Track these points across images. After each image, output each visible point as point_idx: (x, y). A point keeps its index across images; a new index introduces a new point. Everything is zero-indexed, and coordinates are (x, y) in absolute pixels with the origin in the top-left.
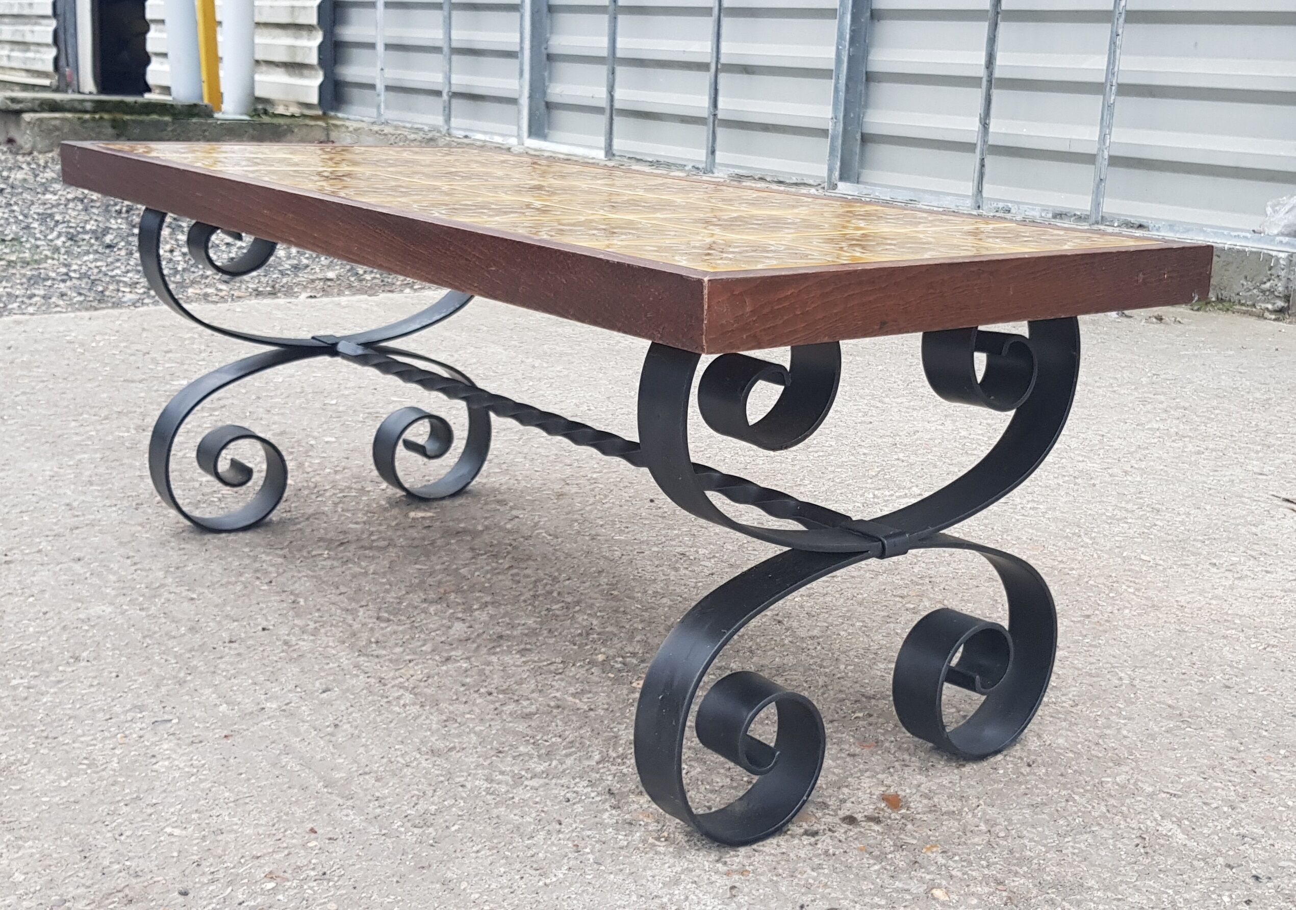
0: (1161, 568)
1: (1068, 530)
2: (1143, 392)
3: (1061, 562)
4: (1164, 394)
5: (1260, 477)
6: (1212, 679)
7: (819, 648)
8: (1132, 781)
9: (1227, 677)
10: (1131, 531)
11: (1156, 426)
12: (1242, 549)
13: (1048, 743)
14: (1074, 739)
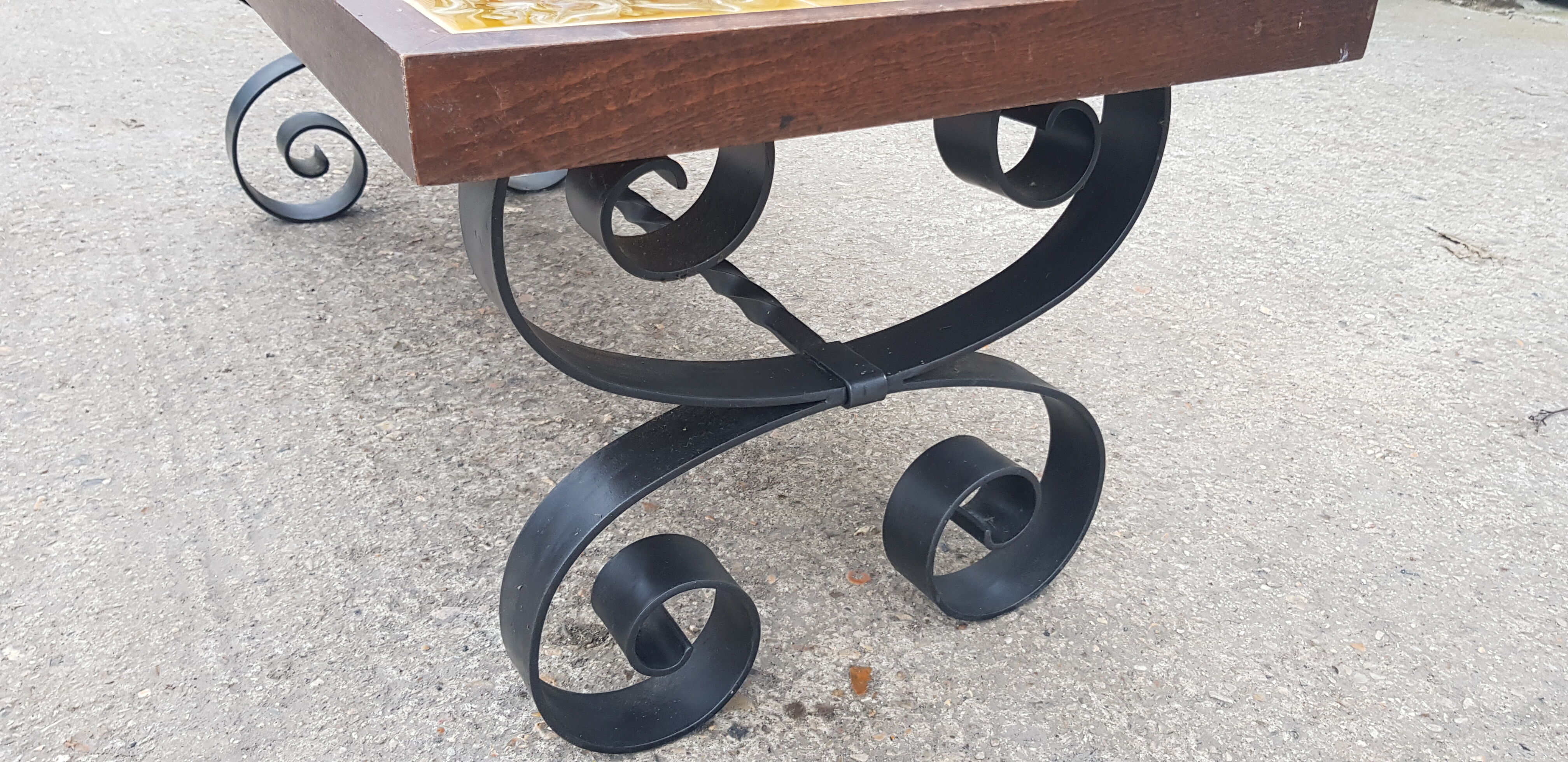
0: (1280, 325)
1: (1184, 266)
2: (1309, 86)
3: (1167, 310)
4: (1330, 89)
5: (1418, 202)
6: (1310, 502)
7: (851, 422)
8: (1172, 674)
9: (1330, 500)
10: (1257, 270)
11: (1314, 130)
12: (1381, 302)
13: (1079, 597)
14: (1113, 593)
